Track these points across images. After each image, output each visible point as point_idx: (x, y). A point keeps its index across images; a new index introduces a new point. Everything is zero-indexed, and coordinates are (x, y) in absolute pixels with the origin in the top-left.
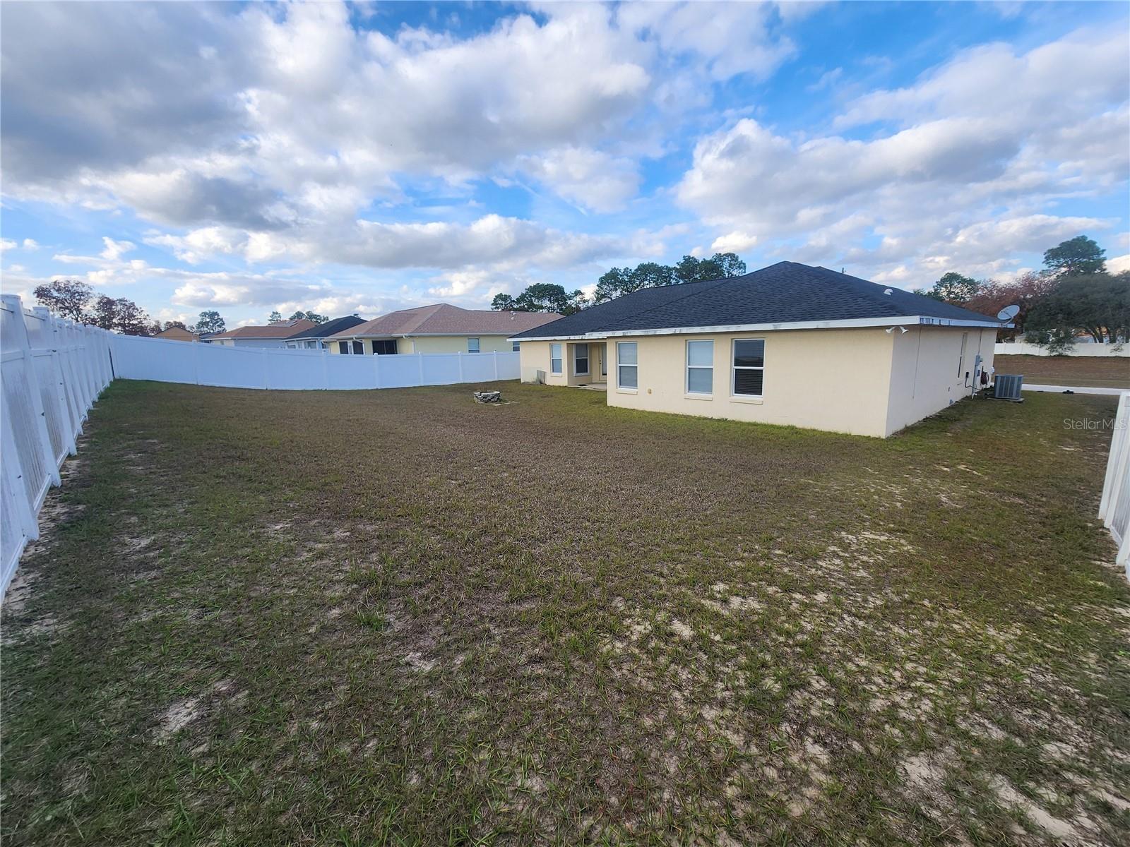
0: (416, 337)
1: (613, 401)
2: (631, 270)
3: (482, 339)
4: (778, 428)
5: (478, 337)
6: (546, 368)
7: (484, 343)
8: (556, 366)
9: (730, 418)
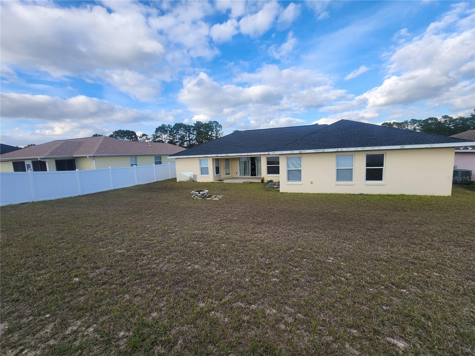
0: (97, 157)
1: (283, 189)
2: (171, 126)
3: (138, 158)
4: (406, 196)
5: (136, 156)
6: (198, 172)
7: (140, 160)
8: (204, 171)
9: (365, 193)
